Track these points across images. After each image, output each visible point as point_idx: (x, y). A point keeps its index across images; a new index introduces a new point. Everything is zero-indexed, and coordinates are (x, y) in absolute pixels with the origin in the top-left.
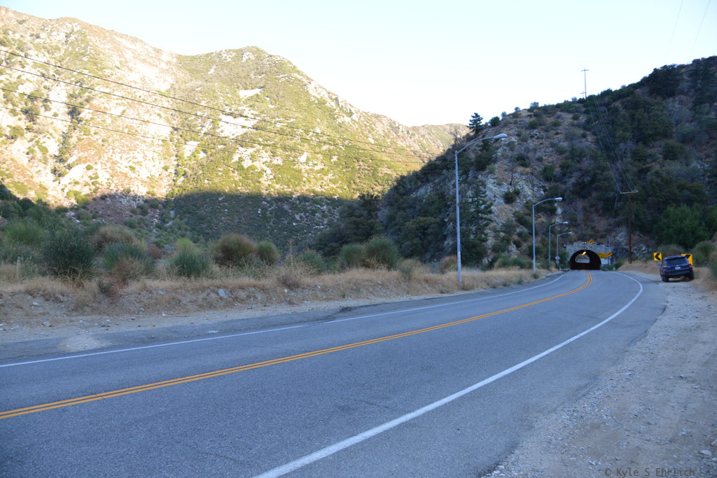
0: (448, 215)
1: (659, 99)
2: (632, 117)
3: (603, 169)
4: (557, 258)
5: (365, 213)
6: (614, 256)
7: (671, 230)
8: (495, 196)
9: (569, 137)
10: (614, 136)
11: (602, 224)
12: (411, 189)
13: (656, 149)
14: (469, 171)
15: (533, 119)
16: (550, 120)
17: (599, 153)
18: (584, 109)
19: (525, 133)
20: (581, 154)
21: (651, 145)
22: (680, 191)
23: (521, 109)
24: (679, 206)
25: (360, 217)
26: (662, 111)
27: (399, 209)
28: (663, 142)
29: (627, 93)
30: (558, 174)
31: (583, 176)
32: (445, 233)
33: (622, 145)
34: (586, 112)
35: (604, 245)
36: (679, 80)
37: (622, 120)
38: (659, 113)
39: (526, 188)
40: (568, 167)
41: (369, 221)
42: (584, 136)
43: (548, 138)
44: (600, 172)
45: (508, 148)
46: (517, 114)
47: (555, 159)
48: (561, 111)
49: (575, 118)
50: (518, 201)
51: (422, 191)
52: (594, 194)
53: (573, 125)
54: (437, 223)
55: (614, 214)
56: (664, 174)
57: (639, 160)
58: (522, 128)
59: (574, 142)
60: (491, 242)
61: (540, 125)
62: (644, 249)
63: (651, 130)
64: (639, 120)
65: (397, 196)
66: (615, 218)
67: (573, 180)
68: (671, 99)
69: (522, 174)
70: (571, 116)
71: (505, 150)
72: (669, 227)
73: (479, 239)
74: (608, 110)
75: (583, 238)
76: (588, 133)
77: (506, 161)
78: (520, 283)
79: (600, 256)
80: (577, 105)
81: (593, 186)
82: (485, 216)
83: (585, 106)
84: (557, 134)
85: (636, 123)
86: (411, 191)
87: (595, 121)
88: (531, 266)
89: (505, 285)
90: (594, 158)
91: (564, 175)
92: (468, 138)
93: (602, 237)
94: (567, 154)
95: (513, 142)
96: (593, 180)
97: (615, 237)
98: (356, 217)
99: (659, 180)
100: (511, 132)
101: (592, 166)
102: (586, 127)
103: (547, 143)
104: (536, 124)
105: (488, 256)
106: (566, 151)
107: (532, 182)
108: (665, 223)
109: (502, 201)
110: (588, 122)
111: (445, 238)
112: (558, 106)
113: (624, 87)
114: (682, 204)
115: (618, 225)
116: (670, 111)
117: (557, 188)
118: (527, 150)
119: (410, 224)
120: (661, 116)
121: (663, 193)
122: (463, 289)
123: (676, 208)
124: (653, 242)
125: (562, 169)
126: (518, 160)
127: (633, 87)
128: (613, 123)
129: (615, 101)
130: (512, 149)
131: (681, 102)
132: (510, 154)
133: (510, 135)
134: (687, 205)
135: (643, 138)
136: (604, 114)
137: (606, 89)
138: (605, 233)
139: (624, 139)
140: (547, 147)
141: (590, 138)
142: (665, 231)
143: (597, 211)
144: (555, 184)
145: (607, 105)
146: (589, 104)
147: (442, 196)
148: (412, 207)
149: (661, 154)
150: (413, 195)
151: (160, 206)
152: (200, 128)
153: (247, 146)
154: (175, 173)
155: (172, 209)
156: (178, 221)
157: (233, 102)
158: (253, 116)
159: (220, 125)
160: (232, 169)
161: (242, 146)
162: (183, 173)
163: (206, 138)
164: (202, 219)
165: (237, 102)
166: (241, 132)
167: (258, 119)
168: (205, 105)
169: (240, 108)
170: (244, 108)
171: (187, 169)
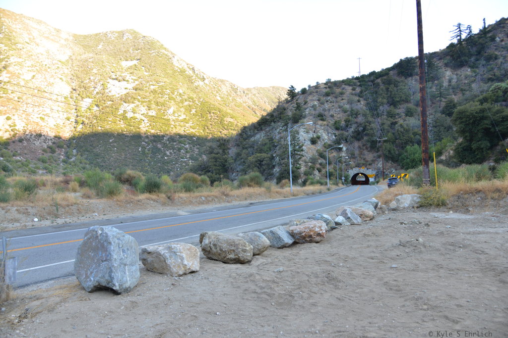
0: (275, 152)
1: (403, 78)
2: (387, 89)
3: (370, 123)
4: (343, 178)
5: (221, 151)
6: (376, 176)
7: (408, 160)
8: (305, 140)
9: (350, 102)
10: (377, 101)
11: (369, 156)
12: (250, 135)
13: (401, 110)
14: (288, 123)
15: (328, 90)
16: (338, 90)
17: (368, 112)
18: (359, 84)
19: (323, 99)
20: (357, 113)
21: (398, 107)
22: (415, 136)
23: (320, 83)
24: (414, 145)
25: (217, 154)
26: (405, 86)
27: (243, 148)
28: (406, 105)
29: (385, 73)
30: (344, 125)
31: (358, 127)
32: (274, 164)
33: (381, 107)
34: (360, 86)
35: (370, 170)
36: (415, 67)
37: (381, 92)
38: (403, 87)
39: (324, 135)
40: (349, 121)
41: (224, 157)
42: (359, 101)
43: (337, 102)
44: (368, 124)
45: (312, 109)
46: (317, 86)
47: (341, 116)
48: (345, 85)
49: (354, 89)
50: (319, 143)
51: (258, 136)
52: (365, 138)
53: (352, 94)
54: (269, 158)
55: (376, 150)
56: (405, 126)
57: (391, 117)
58: (321, 96)
59: (353, 105)
60: (303, 169)
61: (332, 93)
62: (394, 171)
63: (398, 98)
64: (391, 92)
65: (242, 140)
66: (377, 152)
67: (352, 129)
68: (410, 78)
69: (321, 126)
70: (351, 88)
71: (310, 110)
72: (407, 158)
73: (296, 168)
74: (373, 85)
75: (358, 166)
76: (361, 99)
77: (311, 117)
78: (320, 193)
79: (369, 176)
80: (354, 81)
81: (364, 133)
82: (299, 153)
83: (359, 82)
84: (343, 99)
85: (389, 93)
86: (251, 136)
87: (365, 91)
88: (326, 184)
89: (313, 194)
90: (365, 115)
91: (347, 126)
92: (287, 101)
93: (370, 165)
94: (349, 113)
95: (316, 105)
96: (364, 129)
97: (377, 164)
98: (215, 154)
99: (402, 130)
100: (314, 98)
101: (364, 121)
102: (360, 95)
103: (336, 105)
104: (329, 93)
105: (301, 178)
106: (348, 111)
107: (327, 130)
108: (405, 156)
109: (309, 143)
110: (361, 92)
111: (274, 167)
112: (343, 81)
113: (383, 70)
114: (415, 144)
115: (379, 157)
116: (409, 86)
117: (342, 134)
118: (324, 110)
119: (251, 159)
120: (404, 89)
121: (404, 137)
122: (294, 196)
123: (411, 146)
124: (399, 167)
125: (345, 123)
126: (319, 116)
127: (389, 70)
128: (376, 93)
129: (377, 78)
130: (315, 110)
131: (416, 80)
132: (314, 112)
133: (314, 100)
134: (418, 144)
135: (393, 103)
136: (371, 87)
137: (372, 71)
138: (371, 162)
139: (382, 104)
140: (337, 108)
141: (362, 102)
142: (405, 161)
143: (367, 148)
144: (342, 132)
145: (372, 81)
146: (362, 80)
147: (271, 139)
148: (252, 146)
149: (404, 113)
150: (252, 139)
151: (65, 146)
152: (93, 89)
153: (129, 102)
154: (75, 122)
155: (75, 149)
156: (80, 157)
157: (117, 70)
158: (133, 81)
159: (108, 87)
160: (119, 119)
161: (126, 102)
162: (82, 122)
163: (98, 96)
164: (97, 155)
165: (120, 70)
166: (125, 92)
167: (137, 83)
168: (96, 72)
169: (123, 75)
170: (126, 75)
171: (84, 119)
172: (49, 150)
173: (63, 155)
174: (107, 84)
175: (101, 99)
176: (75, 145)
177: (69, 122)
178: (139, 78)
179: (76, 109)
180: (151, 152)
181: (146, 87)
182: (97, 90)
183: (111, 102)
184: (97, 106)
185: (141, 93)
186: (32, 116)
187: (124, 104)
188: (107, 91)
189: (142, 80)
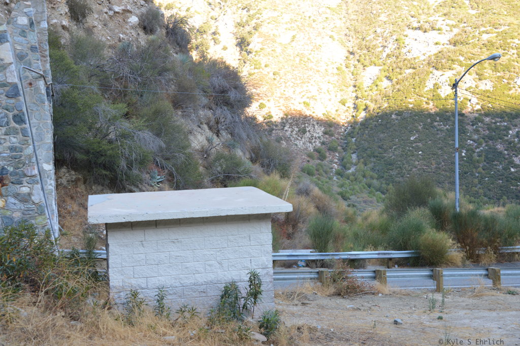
151: (339, 148)
152: (381, 49)
153: (443, 68)
154: (354, 108)
155: (354, 153)
156: (362, 166)
157: (420, 11)
158: (448, 28)
159: (406, 43)
160: (425, 99)
161: (437, 69)
162: (364, 107)
163: (389, 61)
164: (390, 164)
165: (426, 11)
166: (434, 50)
167: (456, 31)
168: (386, 19)
169: (431, 19)
170: (436, 19)
171: (368, 103)
172: (316, 155)
173: (336, 163)
174: (403, 38)
175: (395, 66)
176: (355, 147)
177: (345, 108)
178: (460, 21)
179: (355, 86)
180: (483, 158)
181: (474, 37)
182: (388, 51)
183: (411, 71)
184: (388, 78)
185: (464, 49)
186: (293, 101)
187: (435, 71)
188: (404, 51)
189: (465, 25)
